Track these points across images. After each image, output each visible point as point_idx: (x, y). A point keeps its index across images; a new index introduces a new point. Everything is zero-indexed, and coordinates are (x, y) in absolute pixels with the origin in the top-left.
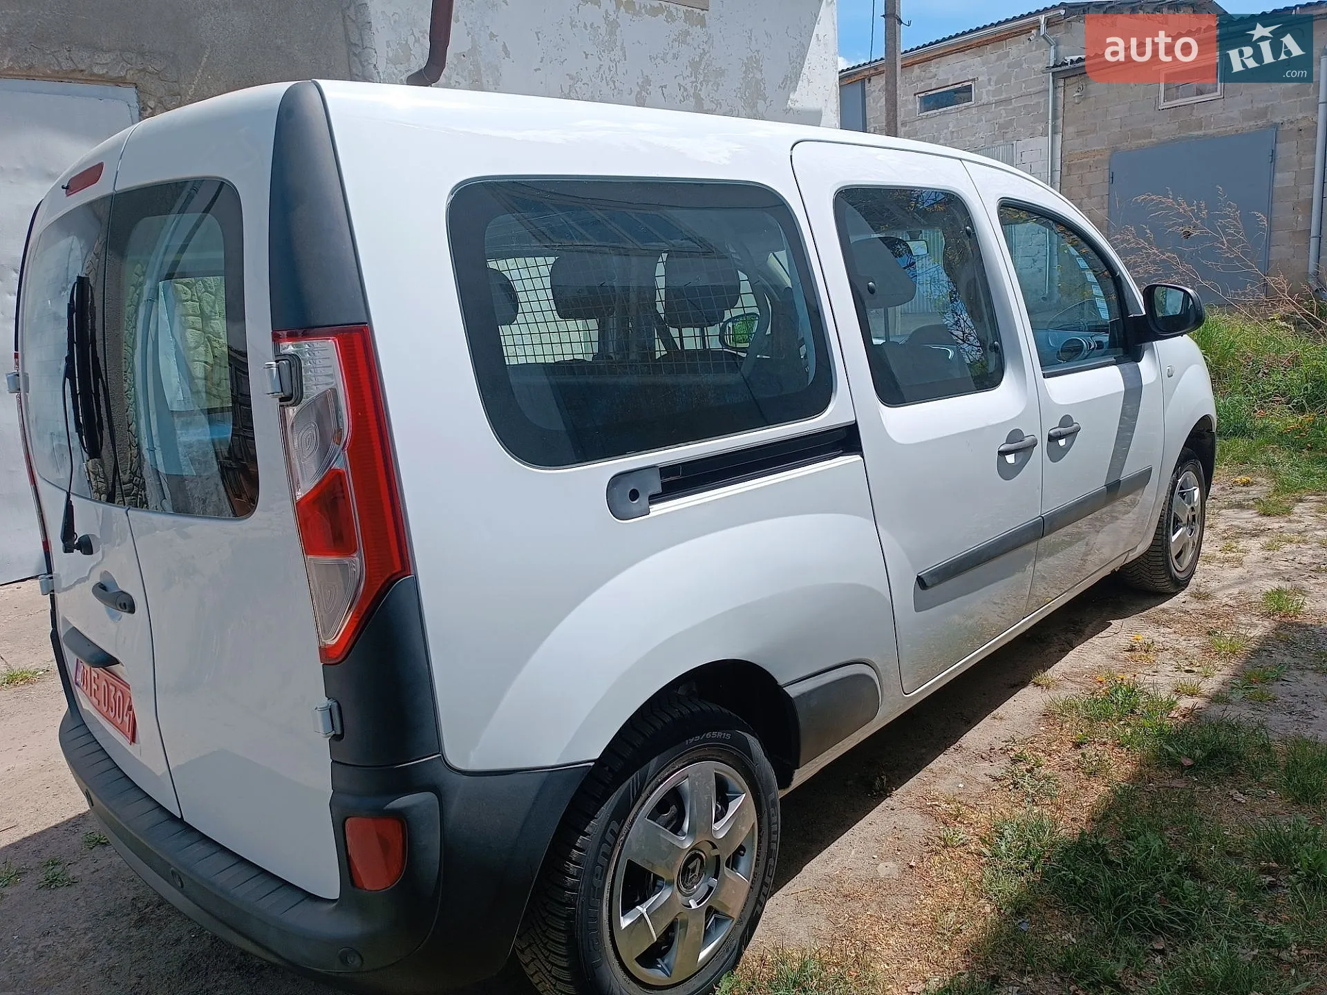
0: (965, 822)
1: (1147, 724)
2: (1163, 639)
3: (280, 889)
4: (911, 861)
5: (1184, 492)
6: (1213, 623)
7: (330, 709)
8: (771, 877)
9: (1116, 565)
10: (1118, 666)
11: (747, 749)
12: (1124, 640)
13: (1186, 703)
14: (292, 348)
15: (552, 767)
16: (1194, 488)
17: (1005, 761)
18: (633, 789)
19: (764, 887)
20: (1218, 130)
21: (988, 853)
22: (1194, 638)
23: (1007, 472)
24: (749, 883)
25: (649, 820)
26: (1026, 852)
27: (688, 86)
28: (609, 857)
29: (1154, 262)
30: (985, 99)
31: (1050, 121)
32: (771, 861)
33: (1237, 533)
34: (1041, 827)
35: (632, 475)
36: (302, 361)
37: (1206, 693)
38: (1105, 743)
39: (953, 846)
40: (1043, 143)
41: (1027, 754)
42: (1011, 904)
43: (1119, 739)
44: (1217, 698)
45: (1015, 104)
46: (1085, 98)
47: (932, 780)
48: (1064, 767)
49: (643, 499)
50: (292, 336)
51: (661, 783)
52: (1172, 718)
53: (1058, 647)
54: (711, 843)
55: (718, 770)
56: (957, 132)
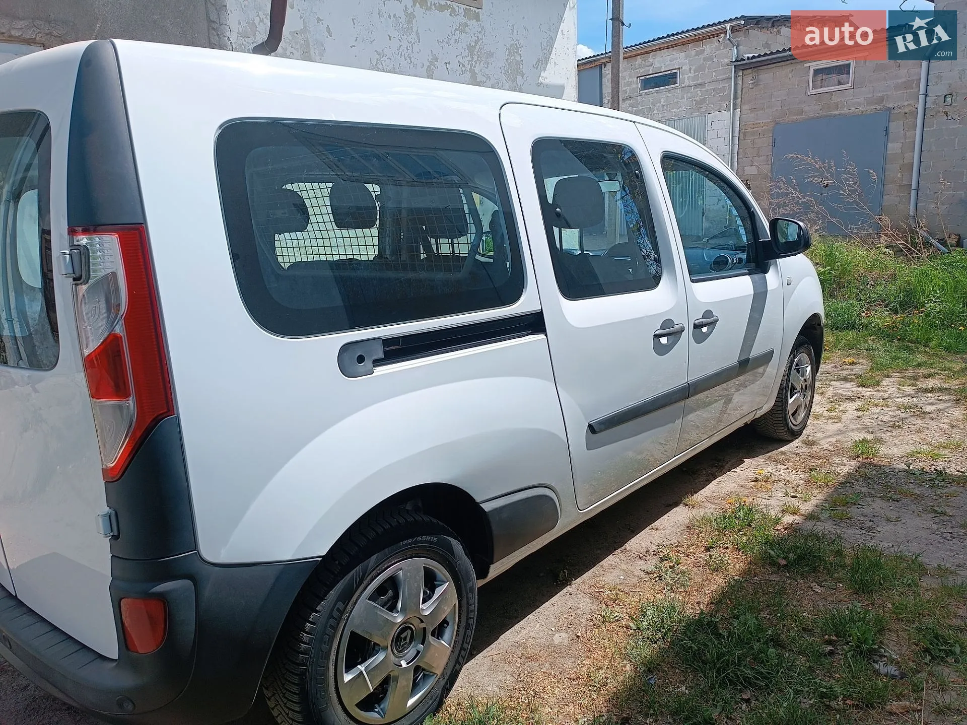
0: (621, 604)
1: (757, 534)
2: (779, 473)
3: (79, 651)
4: (578, 633)
5: (799, 368)
6: (815, 463)
7: (110, 516)
8: (468, 644)
9: (748, 419)
10: (746, 492)
11: (450, 549)
12: (751, 474)
13: (788, 519)
14: (86, 240)
15: (287, 561)
16: (807, 365)
17: (655, 560)
18: (356, 578)
19: (463, 651)
20: (849, 111)
21: (634, 627)
22: (800, 473)
23: (661, 350)
24: (450, 649)
25: (369, 602)
26: (661, 627)
27: (466, 64)
28: (335, 628)
29: (797, 203)
30: (687, 83)
31: (732, 100)
32: (469, 632)
33: (840, 398)
34: (674, 608)
35: (359, 344)
36: (90, 251)
37: (803, 513)
38: (727, 548)
39: (610, 622)
40: (727, 115)
41: (671, 555)
42: (644, 664)
43: (737, 545)
44: (811, 517)
45: (707, 87)
46: (757, 85)
47: (602, 573)
48: (697, 565)
49: (368, 363)
50: (86, 231)
51: (380, 574)
52: (777, 530)
53: (705, 478)
54: (420, 619)
55: (427, 565)
56: (667, 105)
